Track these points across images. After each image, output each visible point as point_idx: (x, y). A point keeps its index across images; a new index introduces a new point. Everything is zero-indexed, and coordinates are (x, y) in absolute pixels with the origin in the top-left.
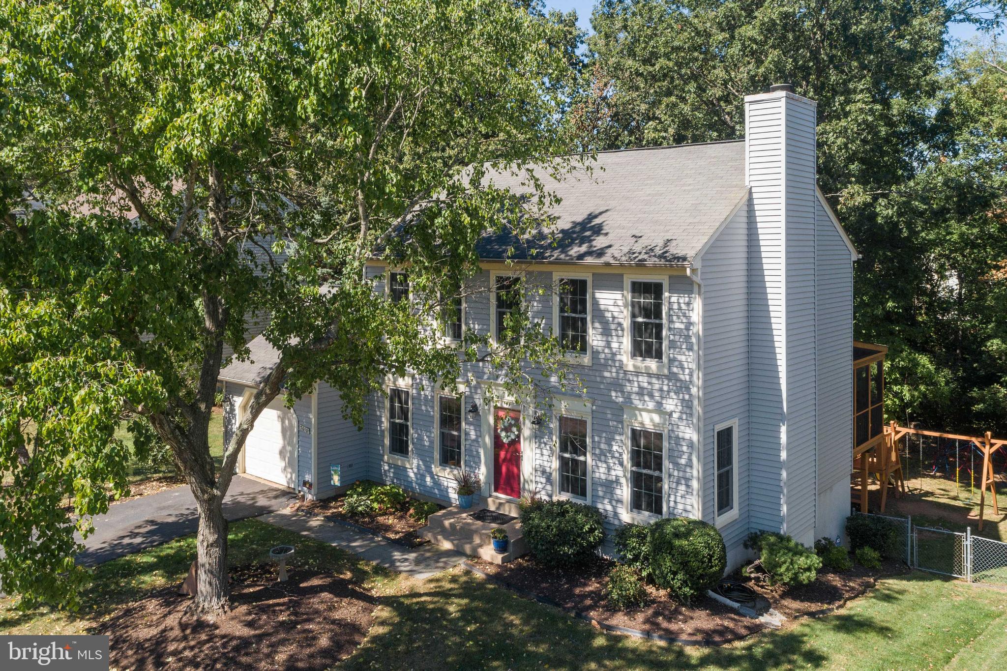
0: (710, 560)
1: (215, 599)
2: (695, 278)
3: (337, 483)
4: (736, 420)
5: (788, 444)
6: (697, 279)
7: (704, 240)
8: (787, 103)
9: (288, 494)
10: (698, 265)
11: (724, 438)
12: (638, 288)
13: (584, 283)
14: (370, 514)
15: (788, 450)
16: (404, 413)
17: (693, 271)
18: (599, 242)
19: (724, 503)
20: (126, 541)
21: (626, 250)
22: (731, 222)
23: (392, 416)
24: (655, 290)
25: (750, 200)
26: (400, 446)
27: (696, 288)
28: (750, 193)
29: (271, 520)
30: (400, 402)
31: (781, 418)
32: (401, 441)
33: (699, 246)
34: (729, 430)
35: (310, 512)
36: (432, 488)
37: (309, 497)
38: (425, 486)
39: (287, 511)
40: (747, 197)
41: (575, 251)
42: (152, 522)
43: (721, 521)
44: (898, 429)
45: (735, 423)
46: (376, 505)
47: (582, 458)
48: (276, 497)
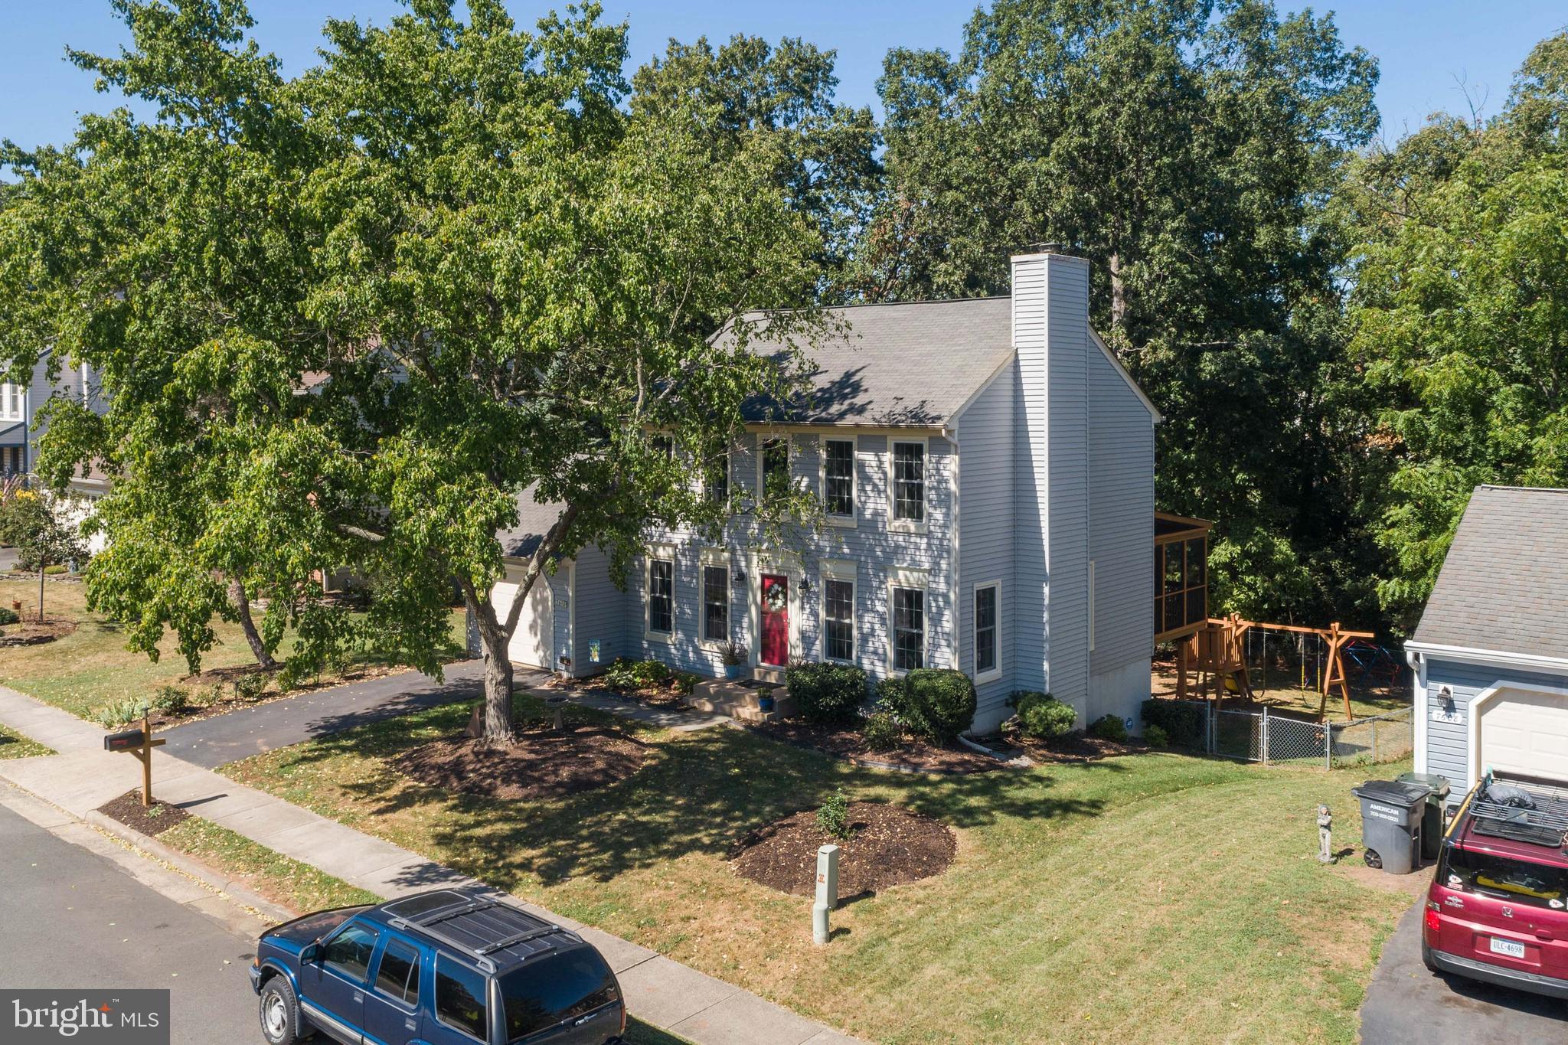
0: (958, 701)
1: (503, 732)
2: (950, 439)
3: (597, 659)
4: (999, 581)
5: (1050, 605)
6: (954, 440)
7: (962, 402)
8: (1050, 265)
9: (545, 671)
10: (955, 426)
11: (986, 598)
12: (900, 449)
13: (849, 445)
14: (631, 687)
15: (1051, 612)
16: (666, 587)
17: (950, 432)
18: (860, 400)
19: (986, 661)
20: (389, 707)
21: (886, 411)
22: (994, 384)
23: (653, 590)
24: (916, 451)
25: (1016, 361)
26: (662, 621)
27: (953, 448)
28: (1017, 355)
29: (528, 693)
30: (662, 574)
31: (1043, 578)
32: (663, 617)
33: (956, 408)
34: (991, 592)
35: (570, 686)
36: (695, 663)
37: (565, 675)
38: (688, 662)
39: (545, 687)
40: (1012, 358)
41: (835, 408)
42: (409, 694)
43: (981, 678)
44: (1241, 622)
45: (998, 584)
46: (638, 680)
47: (847, 621)
48: (531, 674)
